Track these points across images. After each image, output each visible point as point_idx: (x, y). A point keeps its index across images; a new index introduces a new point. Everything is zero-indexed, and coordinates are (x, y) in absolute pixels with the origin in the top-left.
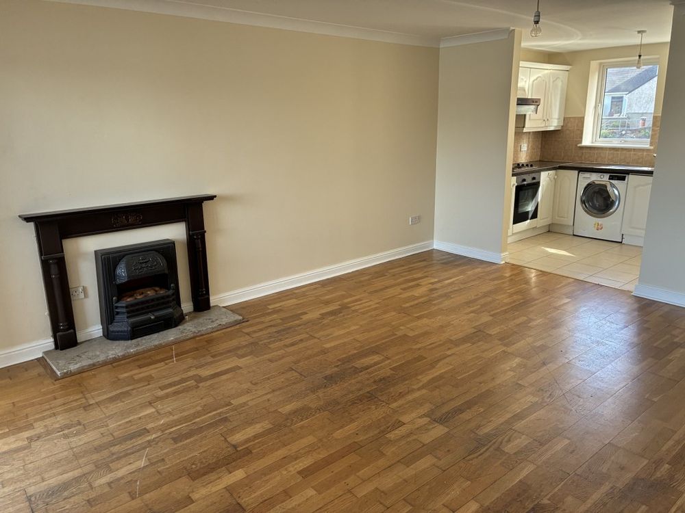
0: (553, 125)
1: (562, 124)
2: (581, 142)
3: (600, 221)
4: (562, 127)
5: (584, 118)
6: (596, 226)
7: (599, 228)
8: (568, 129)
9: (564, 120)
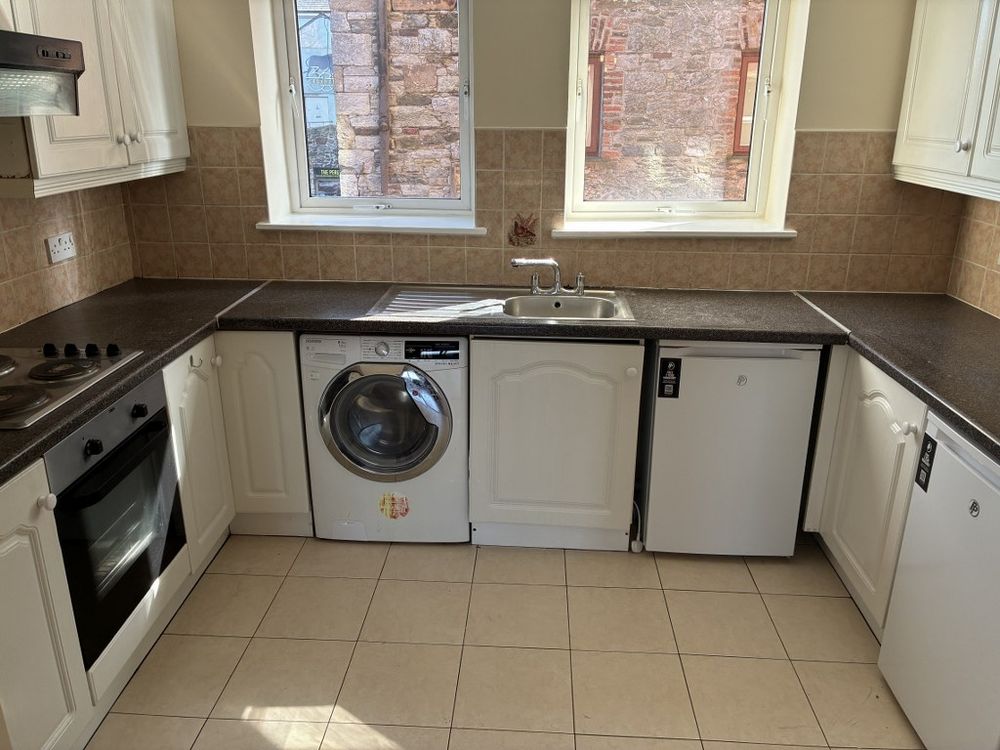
0: (158, 157)
1: (187, 154)
2: (265, 215)
3: (399, 490)
4: (188, 160)
5: (257, 131)
6: (388, 507)
7: (398, 510)
8: (211, 172)
9: (191, 138)
